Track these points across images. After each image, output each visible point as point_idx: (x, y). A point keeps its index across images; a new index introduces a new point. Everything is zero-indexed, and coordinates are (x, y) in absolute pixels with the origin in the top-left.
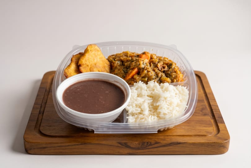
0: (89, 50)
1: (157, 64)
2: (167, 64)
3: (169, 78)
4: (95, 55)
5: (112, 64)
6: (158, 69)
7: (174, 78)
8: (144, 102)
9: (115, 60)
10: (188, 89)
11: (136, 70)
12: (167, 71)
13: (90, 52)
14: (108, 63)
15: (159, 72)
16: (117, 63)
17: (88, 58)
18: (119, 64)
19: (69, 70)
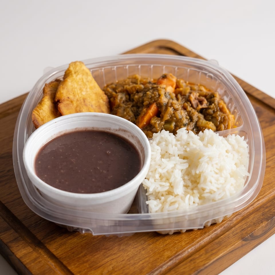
0: (73, 73)
1: (189, 96)
2: (205, 96)
3: (211, 123)
4: (83, 81)
5: (112, 99)
6: (192, 106)
7: (221, 122)
8: (174, 168)
9: (116, 92)
10: (247, 140)
11: (154, 108)
12: (206, 109)
13: (74, 76)
14: (105, 97)
15: (193, 110)
16: (120, 97)
17: (72, 86)
18: (124, 99)
19: (41, 111)
